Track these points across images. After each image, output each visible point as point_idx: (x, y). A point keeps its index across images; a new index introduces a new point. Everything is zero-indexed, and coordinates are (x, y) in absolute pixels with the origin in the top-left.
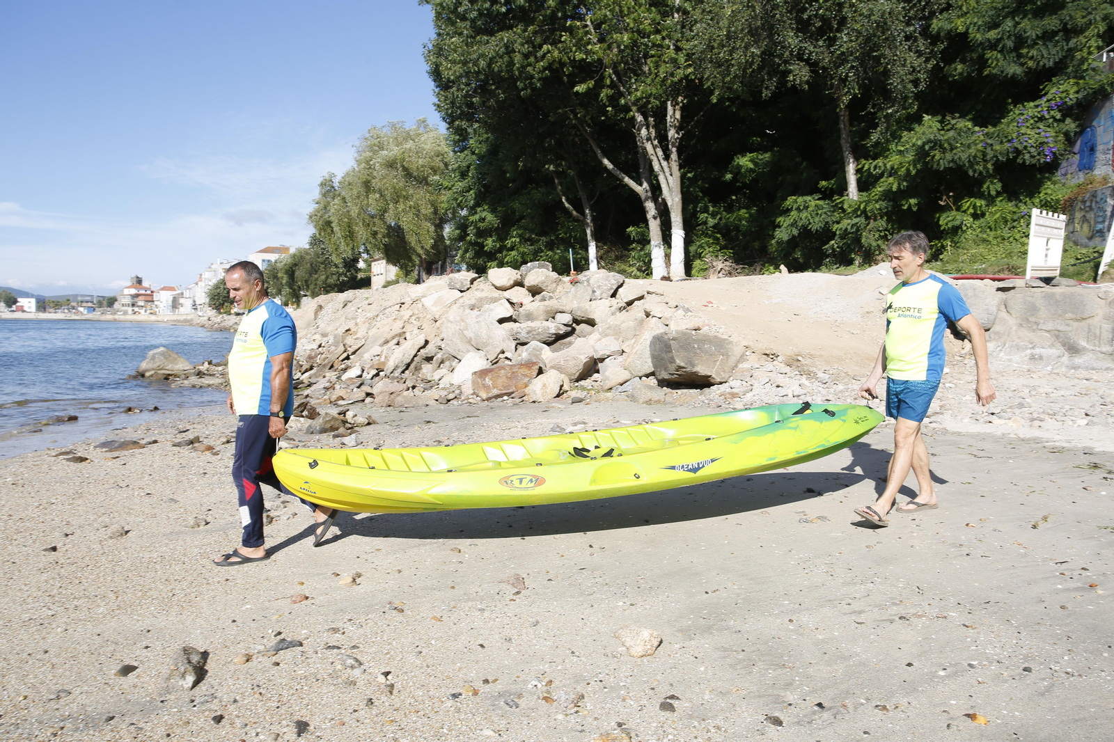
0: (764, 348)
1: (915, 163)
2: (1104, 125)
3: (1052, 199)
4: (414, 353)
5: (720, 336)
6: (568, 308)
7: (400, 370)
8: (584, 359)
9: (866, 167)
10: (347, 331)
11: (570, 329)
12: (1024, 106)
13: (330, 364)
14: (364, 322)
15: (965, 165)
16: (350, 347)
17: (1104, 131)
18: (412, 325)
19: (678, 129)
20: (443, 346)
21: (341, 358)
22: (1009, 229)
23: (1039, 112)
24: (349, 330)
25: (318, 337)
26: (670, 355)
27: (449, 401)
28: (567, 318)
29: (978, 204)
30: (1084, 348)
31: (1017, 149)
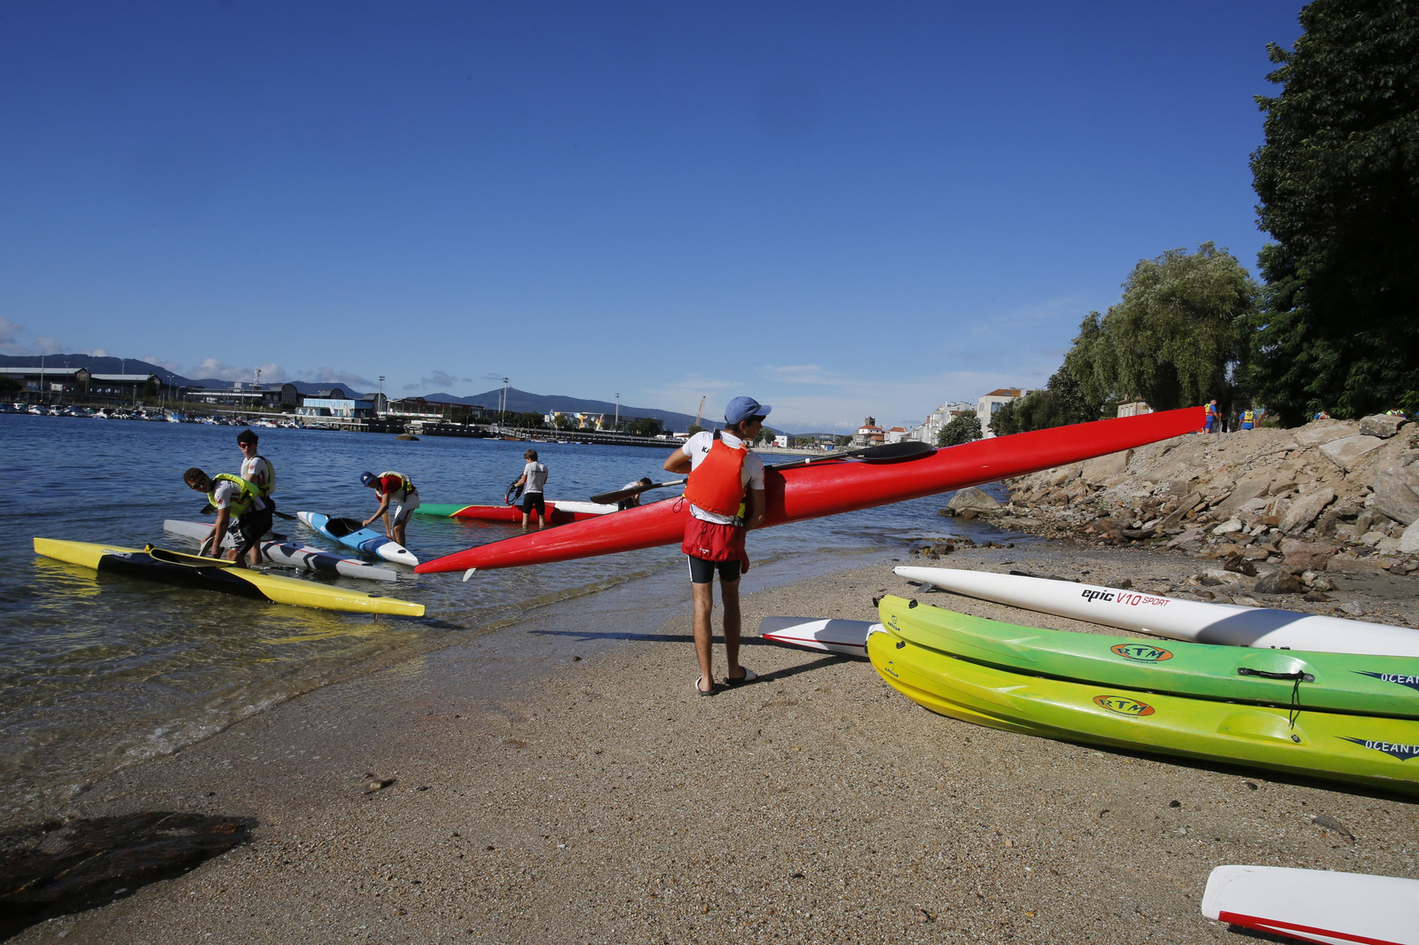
4: (1319, 509)
7: (1301, 528)
13: (1183, 514)
14: (1222, 470)
16: (1206, 496)
18: (1306, 476)
20: (1368, 504)
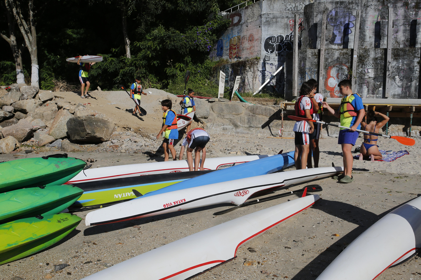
0: (123, 125)
1: (159, 44)
2: (226, 40)
3: (209, 67)
5: (104, 119)
6: (9, 103)
8: (28, 130)
9: (138, 45)
11: (12, 114)
12: (197, 27)
15: (178, 48)
17: (226, 42)
19: (33, 11)
22: (194, 77)
23: (204, 31)
26: (83, 128)
28: (10, 108)
29: (182, 66)
30: (239, 125)
31: (197, 44)
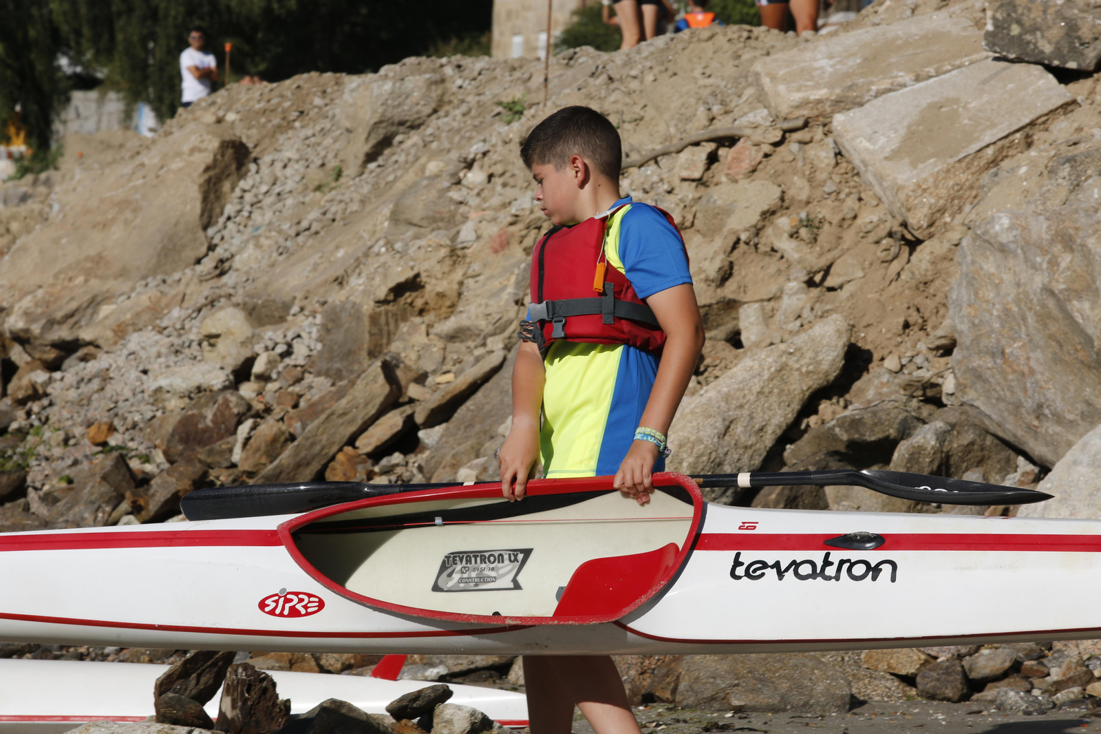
4: (779, 417)
10: (399, 290)
14: (502, 244)
16: (421, 379)
18: (773, 265)
20: (949, 385)
21: (367, 442)
24: (413, 285)
25: (229, 320)
27: (974, 686)
